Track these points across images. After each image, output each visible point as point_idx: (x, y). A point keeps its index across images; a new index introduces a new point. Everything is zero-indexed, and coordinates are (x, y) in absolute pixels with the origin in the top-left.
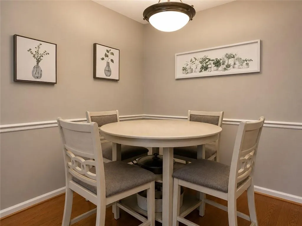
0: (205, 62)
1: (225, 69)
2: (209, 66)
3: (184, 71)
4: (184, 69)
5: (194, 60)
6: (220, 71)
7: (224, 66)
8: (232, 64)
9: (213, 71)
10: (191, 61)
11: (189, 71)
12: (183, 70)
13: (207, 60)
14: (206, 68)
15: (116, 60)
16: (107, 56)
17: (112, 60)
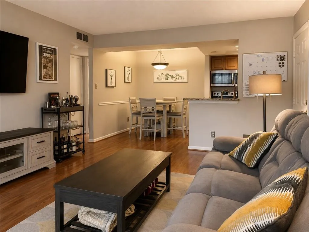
1: (175, 80)
2: (169, 78)
3: (158, 79)
5: (162, 75)
8: (178, 78)
9: (170, 80)
13: (168, 75)
15: (131, 73)
16: (128, 72)
17: (129, 74)
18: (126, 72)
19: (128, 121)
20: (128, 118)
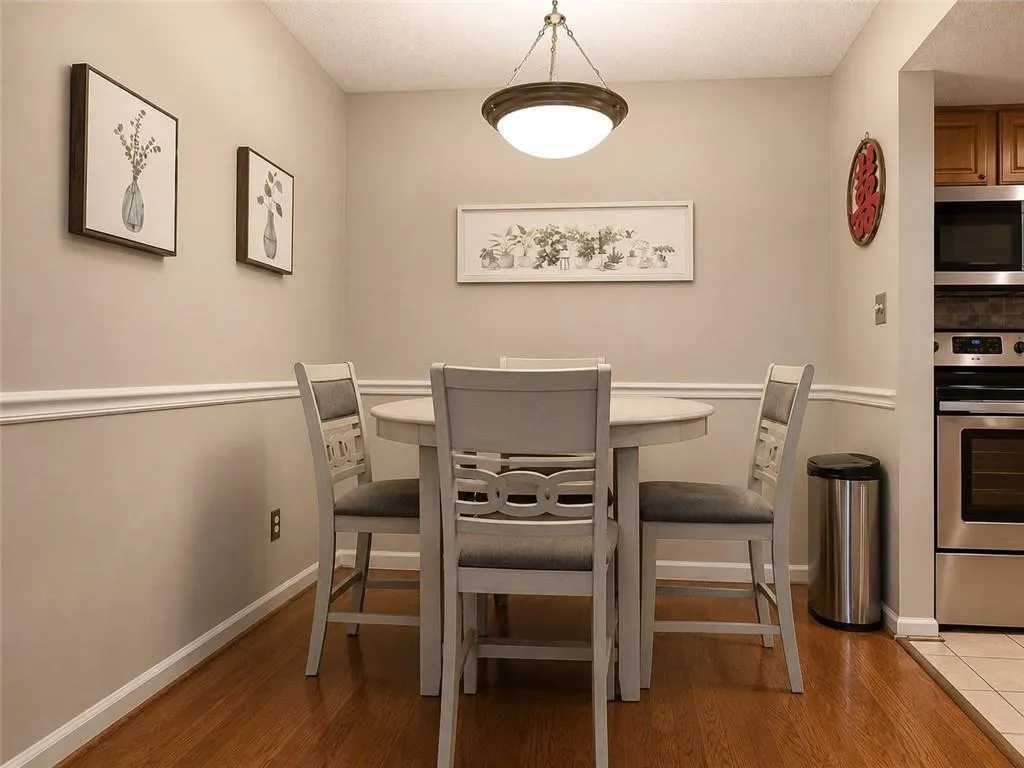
0: (550, 242)
1: (606, 266)
2: (563, 254)
3: (487, 260)
4: (487, 255)
5: (517, 232)
6: (592, 271)
7: (605, 258)
8: (626, 254)
9: (572, 267)
10: (507, 234)
11: (502, 261)
12: (484, 257)
13: (556, 237)
14: (553, 260)
15: (287, 209)
16: (269, 192)
17: (279, 208)
18: (255, 188)
19: (275, 536)
20: (276, 513)
